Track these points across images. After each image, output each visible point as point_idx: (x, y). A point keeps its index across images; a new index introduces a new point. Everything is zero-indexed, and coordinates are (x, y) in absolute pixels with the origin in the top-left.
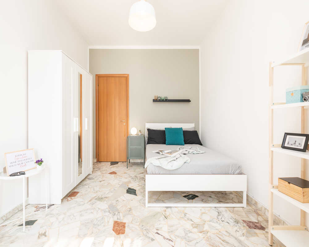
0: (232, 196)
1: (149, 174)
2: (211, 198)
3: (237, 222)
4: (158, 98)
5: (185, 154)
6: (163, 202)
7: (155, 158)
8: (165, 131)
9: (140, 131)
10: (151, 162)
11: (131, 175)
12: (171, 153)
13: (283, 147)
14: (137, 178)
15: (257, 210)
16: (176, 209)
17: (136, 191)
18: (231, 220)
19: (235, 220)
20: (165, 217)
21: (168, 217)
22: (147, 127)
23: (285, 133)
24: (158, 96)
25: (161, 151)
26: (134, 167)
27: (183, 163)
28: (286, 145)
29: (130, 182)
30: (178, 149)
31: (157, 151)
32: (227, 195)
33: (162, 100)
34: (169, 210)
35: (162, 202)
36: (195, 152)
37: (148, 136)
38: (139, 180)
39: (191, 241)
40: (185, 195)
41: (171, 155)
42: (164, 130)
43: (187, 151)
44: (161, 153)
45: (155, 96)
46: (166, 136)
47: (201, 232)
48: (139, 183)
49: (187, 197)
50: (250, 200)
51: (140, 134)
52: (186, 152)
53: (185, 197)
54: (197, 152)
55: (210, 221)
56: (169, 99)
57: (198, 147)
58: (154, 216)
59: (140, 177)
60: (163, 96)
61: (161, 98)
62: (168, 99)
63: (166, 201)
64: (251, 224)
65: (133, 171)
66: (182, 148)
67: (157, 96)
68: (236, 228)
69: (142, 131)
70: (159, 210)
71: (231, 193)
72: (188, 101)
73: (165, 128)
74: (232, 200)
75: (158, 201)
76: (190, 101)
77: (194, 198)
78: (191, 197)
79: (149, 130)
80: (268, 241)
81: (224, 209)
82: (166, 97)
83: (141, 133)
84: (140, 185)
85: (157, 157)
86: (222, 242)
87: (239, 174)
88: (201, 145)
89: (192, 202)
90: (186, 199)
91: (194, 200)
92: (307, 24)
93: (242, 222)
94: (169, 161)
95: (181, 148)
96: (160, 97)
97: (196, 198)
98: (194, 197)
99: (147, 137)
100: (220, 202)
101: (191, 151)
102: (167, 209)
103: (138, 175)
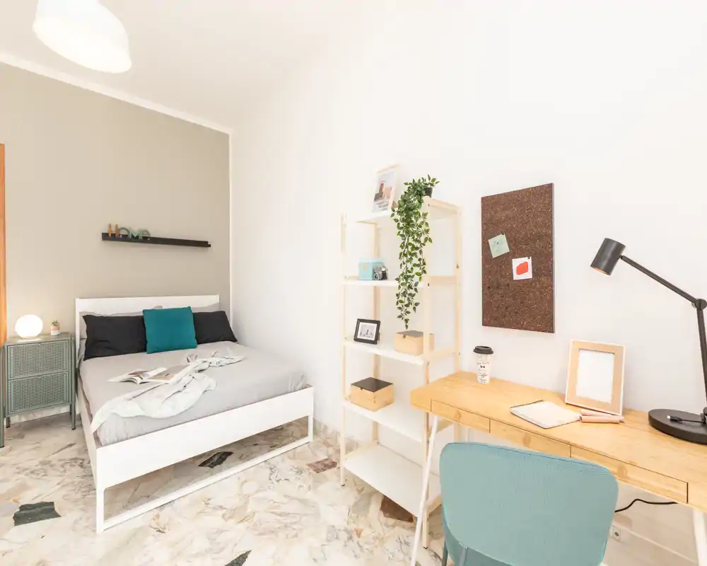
0: (292, 428)
1: (106, 445)
2: (257, 446)
3: (300, 471)
4: (118, 230)
5: (200, 371)
6: (149, 497)
7: (122, 397)
8: (142, 317)
9: (55, 324)
10: (114, 411)
11: (27, 465)
12: (166, 375)
13: (356, 340)
14: (52, 466)
15: (327, 438)
16: (185, 501)
17: (55, 503)
18: (291, 473)
19: (297, 470)
20: (159, 531)
21: (166, 527)
22: (81, 311)
23: (358, 320)
24: (119, 227)
25: (137, 374)
26: (31, 437)
27: (201, 393)
28: (359, 337)
29: (23, 487)
30: (184, 362)
31: (126, 376)
32: (286, 430)
33: (133, 236)
34: (168, 509)
35: (146, 499)
36: (225, 361)
37: (85, 336)
38: (62, 470)
39: (222, 549)
40: (203, 460)
41: (169, 379)
42: (142, 314)
43: (204, 362)
44: (139, 380)
45: (110, 226)
46: (148, 332)
47: (242, 521)
48: (59, 479)
49: (208, 464)
50: (317, 427)
51: (54, 333)
52: (205, 366)
53: (203, 464)
54: (228, 361)
55: (257, 492)
56: (153, 235)
57: (228, 349)
58: (128, 543)
59: (60, 460)
60: (136, 228)
61: (128, 232)
62: (151, 236)
63: (155, 494)
64: (320, 466)
65: (29, 450)
66: (194, 357)
67: (117, 226)
68: (299, 483)
69: (61, 325)
70: (139, 523)
71: (290, 424)
72: (205, 244)
73: (144, 311)
74: (292, 436)
75: (132, 502)
76: (210, 246)
77: (224, 459)
78: (218, 459)
79: (88, 319)
80: (339, 481)
81: (279, 459)
82: (146, 231)
83: (59, 329)
84: (68, 480)
85: (129, 395)
86: (279, 518)
87: (303, 389)
88: (234, 340)
89: (220, 471)
90: (206, 469)
91: (224, 464)
92: (379, 172)
93: (307, 467)
94: (166, 397)
95: (190, 356)
96: (127, 230)
97: (229, 459)
98: (223, 457)
99: (81, 339)
100: (273, 447)
101: (215, 360)
102: (161, 510)
103: (50, 458)
